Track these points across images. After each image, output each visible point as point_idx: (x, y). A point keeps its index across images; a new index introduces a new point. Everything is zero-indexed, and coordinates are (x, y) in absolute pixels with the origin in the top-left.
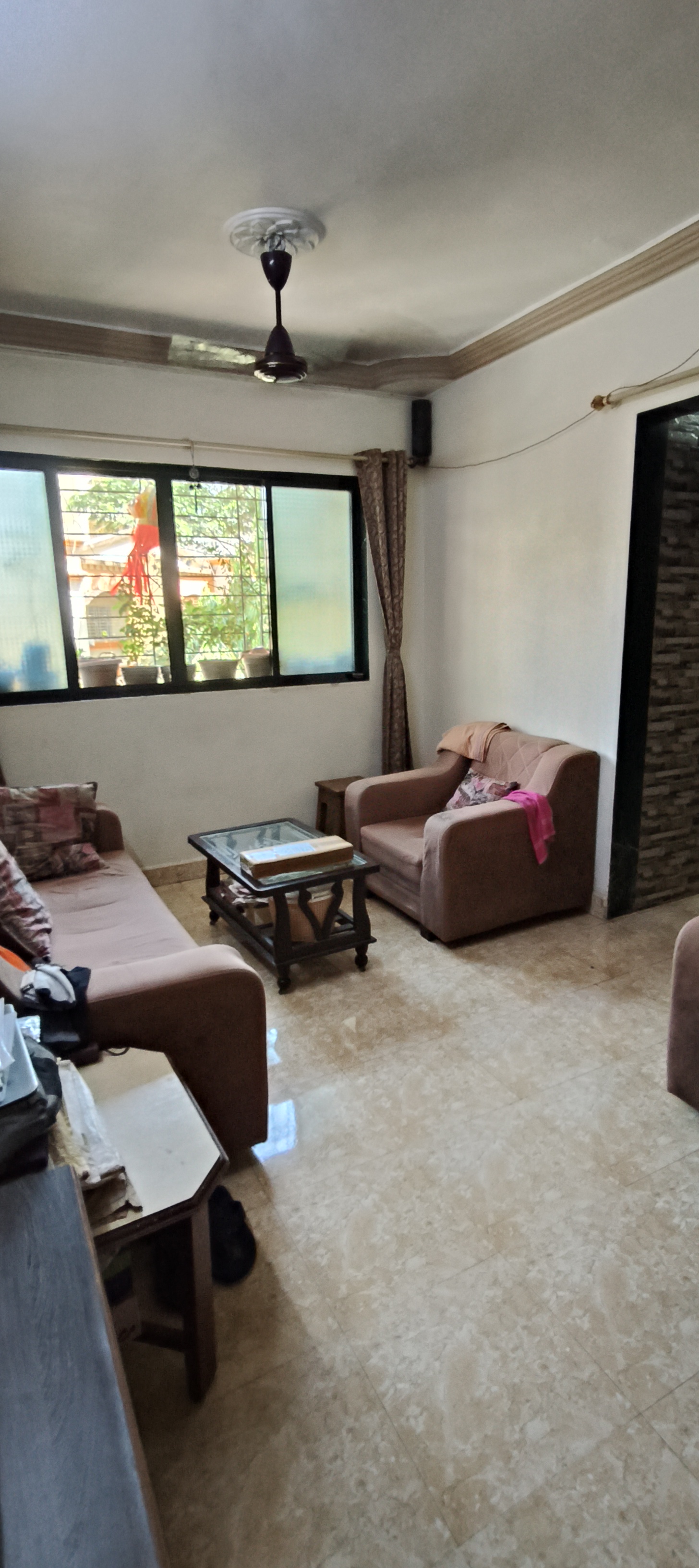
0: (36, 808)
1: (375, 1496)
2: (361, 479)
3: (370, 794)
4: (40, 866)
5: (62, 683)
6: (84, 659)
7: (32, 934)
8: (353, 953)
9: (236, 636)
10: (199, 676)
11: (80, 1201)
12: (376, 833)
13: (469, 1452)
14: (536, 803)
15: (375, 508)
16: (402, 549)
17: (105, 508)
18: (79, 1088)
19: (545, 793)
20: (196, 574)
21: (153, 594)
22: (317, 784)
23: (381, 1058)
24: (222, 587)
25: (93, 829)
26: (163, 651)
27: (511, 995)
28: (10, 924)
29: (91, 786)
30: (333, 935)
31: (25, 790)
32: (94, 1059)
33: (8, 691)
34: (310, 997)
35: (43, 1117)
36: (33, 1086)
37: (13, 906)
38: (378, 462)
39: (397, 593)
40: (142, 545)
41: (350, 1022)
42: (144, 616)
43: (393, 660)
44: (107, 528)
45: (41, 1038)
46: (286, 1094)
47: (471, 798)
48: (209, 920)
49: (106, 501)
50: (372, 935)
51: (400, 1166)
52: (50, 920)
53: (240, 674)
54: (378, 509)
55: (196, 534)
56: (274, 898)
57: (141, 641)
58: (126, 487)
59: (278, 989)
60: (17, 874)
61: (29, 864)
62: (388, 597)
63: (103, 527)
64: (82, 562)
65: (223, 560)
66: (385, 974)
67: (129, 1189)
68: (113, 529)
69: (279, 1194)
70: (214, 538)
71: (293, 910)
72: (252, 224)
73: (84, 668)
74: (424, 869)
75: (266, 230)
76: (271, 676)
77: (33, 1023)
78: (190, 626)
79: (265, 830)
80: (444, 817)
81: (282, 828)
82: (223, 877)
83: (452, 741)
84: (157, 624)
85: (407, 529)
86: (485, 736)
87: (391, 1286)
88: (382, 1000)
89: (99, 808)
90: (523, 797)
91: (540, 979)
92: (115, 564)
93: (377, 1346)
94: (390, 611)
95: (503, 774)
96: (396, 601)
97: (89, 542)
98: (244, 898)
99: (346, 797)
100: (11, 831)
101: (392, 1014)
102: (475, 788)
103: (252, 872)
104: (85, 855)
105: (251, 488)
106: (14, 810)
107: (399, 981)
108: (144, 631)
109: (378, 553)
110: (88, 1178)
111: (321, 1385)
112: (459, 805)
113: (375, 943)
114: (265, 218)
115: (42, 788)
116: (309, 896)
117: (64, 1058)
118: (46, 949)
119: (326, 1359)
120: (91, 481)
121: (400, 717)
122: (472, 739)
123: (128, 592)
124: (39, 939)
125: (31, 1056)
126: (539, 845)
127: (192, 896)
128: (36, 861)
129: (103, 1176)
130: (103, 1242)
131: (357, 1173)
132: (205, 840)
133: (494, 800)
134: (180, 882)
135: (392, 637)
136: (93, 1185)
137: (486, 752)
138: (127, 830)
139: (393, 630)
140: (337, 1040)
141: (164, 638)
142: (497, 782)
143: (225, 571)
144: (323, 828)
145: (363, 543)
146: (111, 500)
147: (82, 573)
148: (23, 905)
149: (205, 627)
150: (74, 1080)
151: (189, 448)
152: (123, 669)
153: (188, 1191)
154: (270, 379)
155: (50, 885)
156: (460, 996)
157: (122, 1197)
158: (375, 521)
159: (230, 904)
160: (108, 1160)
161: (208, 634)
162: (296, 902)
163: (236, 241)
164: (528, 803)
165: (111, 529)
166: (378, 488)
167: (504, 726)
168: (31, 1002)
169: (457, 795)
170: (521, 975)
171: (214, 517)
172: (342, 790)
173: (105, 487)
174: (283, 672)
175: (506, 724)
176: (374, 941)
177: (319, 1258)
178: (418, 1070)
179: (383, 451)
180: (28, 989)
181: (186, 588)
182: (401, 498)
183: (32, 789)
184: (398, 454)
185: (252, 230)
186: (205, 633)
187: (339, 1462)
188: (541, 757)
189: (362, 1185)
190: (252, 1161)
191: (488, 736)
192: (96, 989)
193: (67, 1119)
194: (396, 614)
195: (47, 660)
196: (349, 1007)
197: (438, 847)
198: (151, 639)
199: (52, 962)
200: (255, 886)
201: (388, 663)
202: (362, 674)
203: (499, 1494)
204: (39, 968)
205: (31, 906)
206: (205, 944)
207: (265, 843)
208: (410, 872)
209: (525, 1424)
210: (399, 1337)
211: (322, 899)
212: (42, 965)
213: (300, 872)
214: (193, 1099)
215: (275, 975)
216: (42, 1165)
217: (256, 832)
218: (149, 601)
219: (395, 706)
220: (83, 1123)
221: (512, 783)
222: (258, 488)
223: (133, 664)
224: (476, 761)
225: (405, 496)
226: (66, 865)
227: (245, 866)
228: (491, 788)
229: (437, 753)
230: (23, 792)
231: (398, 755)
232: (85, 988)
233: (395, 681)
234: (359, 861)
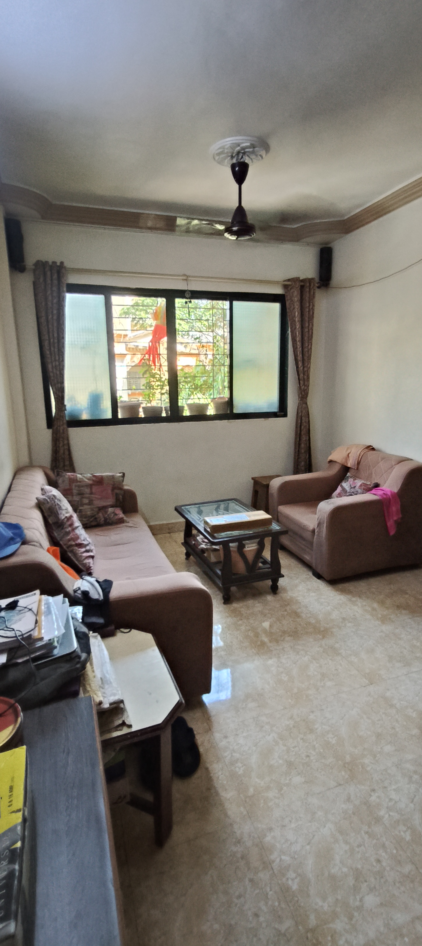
0: (91, 486)
1: (264, 925)
2: (287, 296)
3: (284, 486)
4: (91, 520)
5: (109, 415)
6: (122, 402)
7: (84, 558)
8: (269, 582)
9: (209, 390)
10: (187, 413)
11: (95, 717)
12: (288, 510)
13: (326, 908)
14: (389, 496)
15: (295, 313)
16: (310, 338)
17: (140, 315)
18: (101, 650)
19: (396, 490)
20: (187, 353)
21: (162, 365)
22: (253, 479)
23: (283, 649)
24: (202, 360)
25: (121, 499)
26: (166, 398)
27: (368, 617)
28: (72, 551)
29: (121, 474)
30: (258, 571)
31: (85, 475)
32: (112, 634)
33: (80, 419)
34: (242, 607)
35: (78, 666)
36: (74, 647)
37: (74, 541)
38: (298, 285)
39: (306, 365)
40: (157, 336)
41: (266, 625)
42: (156, 377)
43: (302, 405)
44: (140, 327)
45: (83, 619)
46: (224, 665)
47: (348, 492)
48: (185, 557)
49: (141, 310)
50: (282, 572)
51: (291, 718)
52: (94, 551)
53: (211, 411)
54: (297, 314)
55: (190, 330)
56: (222, 545)
57: (154, 392)
58: (152, 303)
59: (223, 601)
60: (77, 523)
61: (85, 518)
62: (301, 367)
63: (139, 326)
64: (126, 346)
65: (203, 345)
66: (289, 598)
67: (125, 713)
68: (144, 327)
69: (216, 727)
70: (201, 331)
71: (234, 554)
72: (226, 147)
73: (122, 407)
74: (316, 534)
75: (234, 150)
76: (228, 414)
77: (79, 610)
78: (182, 384)
79: (220, 505)
80: (329, 502)
81: (230, 504)
82: (194, 532)
83: (338, 455)
84: (164, 382)
85: (314, 325)
86: (359, 453)
87: (282, 793)
88: (286, 613)
89: (126, 487)
90: (381, 492)
91: (387, 608)
92: (144, 347)
93: (271, 829)
94: (301, 375)
95: (369, 477)
96: (305, 369)
97: (130, 334)
98: (206, 545)
99: (269, 487)
100: (76, 498)
101: (292, 622)
102: (350, 486)
103: (210, 530)
104: (116, 514)
105: (220, 302)
106: (79, 486)
107: (297, 602)
108: (156, 386)
109: (296, 340)
110: (102, 704)
111: (234, 849)
112: (340, 495)
113: (284, 578)
114: (233, 143)
115: (95, 475)
116: (244, 546)
117: (94, 632)
118: (91, 567)
119: (238, 833)
120: (133, 300)
121: (306, 440)
122: (350, 455)
123: (148, 363)
124: (87, 561)
125: (75, 630)
126: (390, 523)
127: (176, 542)
128: (89, 516)
129: (111, 704)
130: (107, 744)
131: (264, 719)
132: (185, 510)
133: (363, 494)
134: (169, 533)
135: (302, 391)
136: (104, 709)
137: (359, 463)
138: (141, 501)
139: (303, 387)
140: (257, 635)
141: (167, 390)
142: (365, 482)
143: (204, 351)
144: (255, 506)
145: (287, 334)
146: (144, 310)
147: (126, 352)
148: (79, 541)
149: (192, 384)
150: (99, 645)
151: (186, 280)
152: (143, 408)
153: (159, 718)
154: (234, 238)
155: (97, 531)
156: (335, 615)
157: (121, 718)
158: (295, 321)
159: (197, 548)
160: (114, 695)
161: (192, 388)
162: (236, 549)
163: (217, 158)
164: (385, 496)
165: (143, 327)
166: (297, 301)
167: (371, 448)
168: (79, 598)
169: (339, 489)
170: (375, 605)
171: (200, 320)
172: (268, 483)
173: (141, 303)
174: (235, 411)
175: (372, 446)
176: (283, 576)
177: (237, 769)
178: (306, 659)
179: (301, 279)
180: (77, 590)
181: (181, 362)
182: (311, 307)
183: (89, 475)
184: (310, 280)
185: (226, 151)
186: (191, 387)
187: (242, 899)
188: (394, 468)
189: (267, 727)
190: (201, 704)
191: (360, 453)
192: (115, 593)
193: (93, 668)
194: (305, 377)
195: (101, 402)
196: (265, 616)
197: (326, 521)
198: (159, 390)
199: (93, 576)
200: (212, 538)
201: (299, 407)
202: (283, 413)
203: (344, 939)
204: (84, 578)
205: (83, 542)
206: (181, 571)
207: (219, 512)
208: (308, 535)
209: (363, 897)
210: (284, 826)
211: (253, 548)
212: (86, 576)
213: (239, 531)
214: (167, 663)
215: (222, 593)
216: (76, 694)
217: (215, 506)
218: (160, 368)
219: (302, 433)
220: (102, 671)
221: (374, 483)
222: (224, 302)
223: (149, 405)
224: (352, 468)
225: (313, 306)
226: (106, 519)
227: (207, 526)
228: (361, 486)
229: (327, 462)
230: (84, 477)
231: (303, 463)
232: (109, 592)
233: (303, 418)
234: (275, 527)
